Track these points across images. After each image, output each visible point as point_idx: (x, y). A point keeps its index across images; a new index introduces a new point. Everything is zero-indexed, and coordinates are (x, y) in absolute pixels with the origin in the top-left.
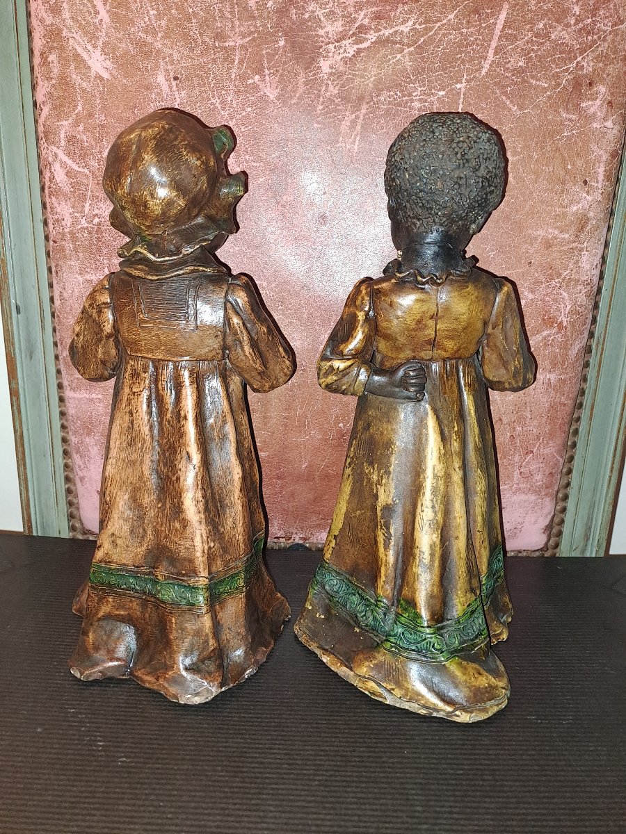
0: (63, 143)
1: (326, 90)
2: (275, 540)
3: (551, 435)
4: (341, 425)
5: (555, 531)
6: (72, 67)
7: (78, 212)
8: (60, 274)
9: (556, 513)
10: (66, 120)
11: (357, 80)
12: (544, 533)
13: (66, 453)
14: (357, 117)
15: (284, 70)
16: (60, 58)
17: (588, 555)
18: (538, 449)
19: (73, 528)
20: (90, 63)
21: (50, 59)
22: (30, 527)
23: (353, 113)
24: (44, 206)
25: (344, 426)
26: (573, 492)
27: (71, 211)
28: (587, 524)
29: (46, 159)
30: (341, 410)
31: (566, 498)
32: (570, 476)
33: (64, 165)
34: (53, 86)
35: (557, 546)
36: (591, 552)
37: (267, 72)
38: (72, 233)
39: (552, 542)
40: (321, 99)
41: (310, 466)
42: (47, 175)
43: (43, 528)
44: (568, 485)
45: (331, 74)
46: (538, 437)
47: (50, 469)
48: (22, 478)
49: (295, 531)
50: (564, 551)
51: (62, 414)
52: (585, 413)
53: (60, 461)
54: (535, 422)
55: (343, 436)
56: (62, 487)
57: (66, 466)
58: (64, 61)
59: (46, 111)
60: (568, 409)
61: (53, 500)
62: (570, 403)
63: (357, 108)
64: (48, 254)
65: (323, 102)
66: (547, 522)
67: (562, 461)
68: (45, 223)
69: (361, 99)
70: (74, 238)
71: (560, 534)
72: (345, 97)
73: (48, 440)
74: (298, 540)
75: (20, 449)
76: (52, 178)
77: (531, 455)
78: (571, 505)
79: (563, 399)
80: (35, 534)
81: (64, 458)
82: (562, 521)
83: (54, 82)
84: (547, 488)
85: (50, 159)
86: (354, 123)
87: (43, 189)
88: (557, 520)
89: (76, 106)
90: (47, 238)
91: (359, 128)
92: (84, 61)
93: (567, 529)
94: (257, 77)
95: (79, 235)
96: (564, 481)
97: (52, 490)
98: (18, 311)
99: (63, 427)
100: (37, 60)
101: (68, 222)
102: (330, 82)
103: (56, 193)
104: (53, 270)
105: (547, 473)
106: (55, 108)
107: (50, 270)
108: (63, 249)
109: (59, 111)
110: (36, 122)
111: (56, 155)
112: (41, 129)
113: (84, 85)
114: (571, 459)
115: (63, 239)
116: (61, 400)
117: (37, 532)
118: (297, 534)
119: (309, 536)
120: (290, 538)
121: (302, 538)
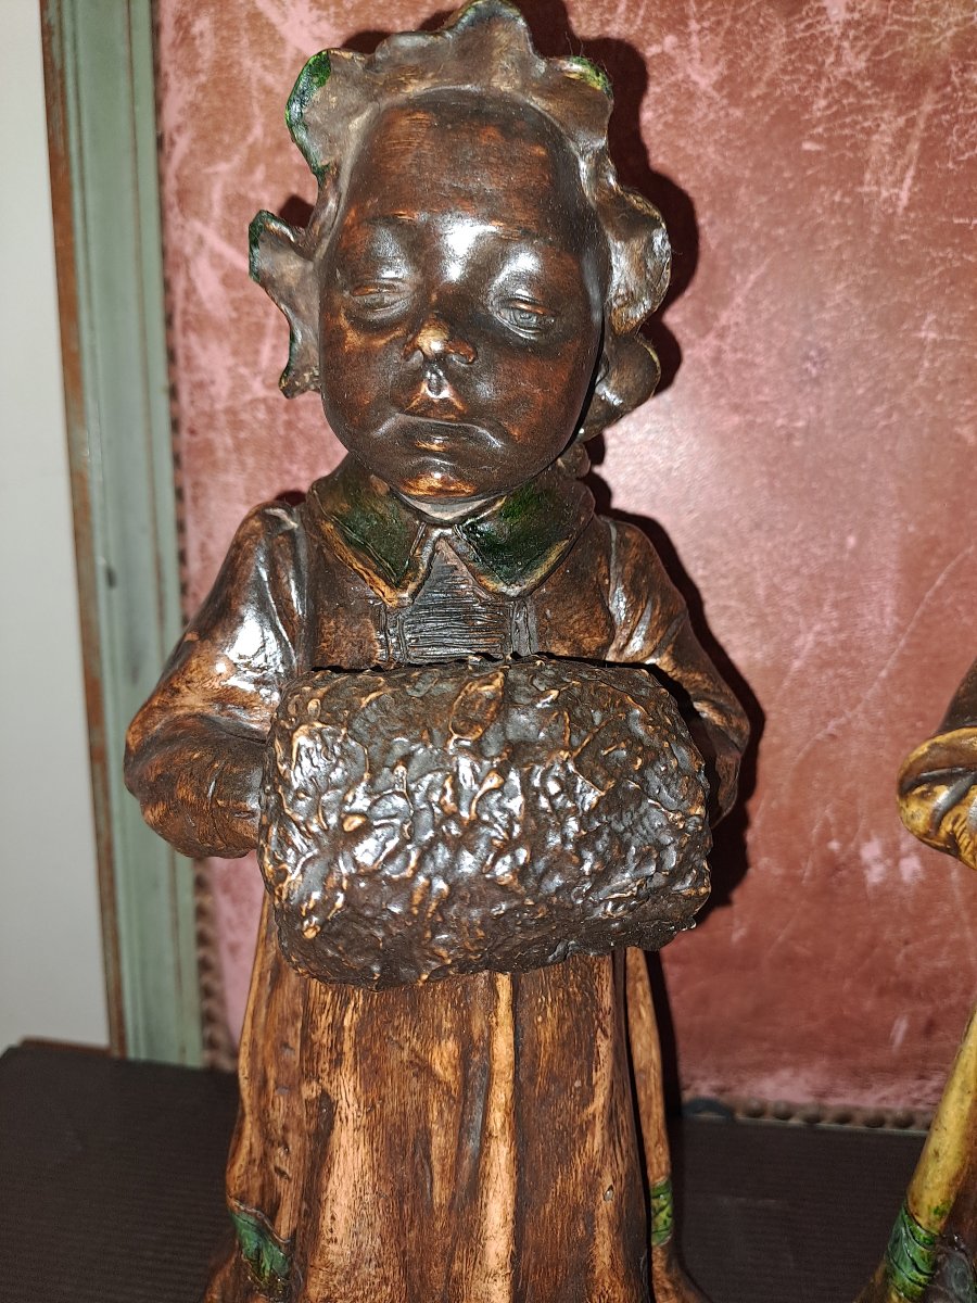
0: (217, 211)
1: (838, 63)
4: (834, 845)
6: (245, 42)
7: (246, 364)
8: (202, 502)
10: (228, 159)
11: (913, 39)
14: (911, 123)
15: (735, 19)
16: (219, 25)
19: (211, 1044)
20: (284, 29)
21: (195, 30)
22: (122, 1041)
23: (900, 113)
24: (171, 356)
25: (843, 849)
27: (230, 361)
29: (179, 252)
30: (836, 810)
33: (217, 260)
34: (202, 88)
37: (694, 26)
38: (231, 411)
40: (824, 85)
41: (752, 936)
42: (180, 285)
43: (150, 1045)
45: (849, 24)
47: (166, 916)
48: (109, 933)
53: (187, 899)
55: (837, 869)
56: (190, 954)
57: (200, 911)
58: (226, 29)
59: (182, 144)
61: (169, 981)
63: (910, 99)
64: (177, 460)
65: (829, 91)
68: (173, 393)
69: (921, 80)
70: (236, 425)
72: (883, 75)
74: (705, 1094)
76: (190, 292)
80: (131, 1054)
81: (196, 895)
83: (203, 78)
85: (188, 249)
86: (902, 139)
87: (169, 321)
89: (248, 128)
90: (175, 425)
91: (914, 147)
92: (271, 26)
94: (670, 40)
95: (245, 416)
97: (169, 959)
98: (111, 579)
100: (168, 35)
101: (222, 387)
102: (846, 44)
103: (201, 323)
104: (188, 493)
106: (201, 137)
107: (179, 494)
108: (208, 448)
109: (210, 144)
110: (161, 179)
111: (201, 241)
112: (171, 185)
113: (270, 79)
115: (210, 426)
117: (136, 1051)
118: (704, 1078)
119: (733, 1083)
120: (687, 1087)
121: (716, 1088)
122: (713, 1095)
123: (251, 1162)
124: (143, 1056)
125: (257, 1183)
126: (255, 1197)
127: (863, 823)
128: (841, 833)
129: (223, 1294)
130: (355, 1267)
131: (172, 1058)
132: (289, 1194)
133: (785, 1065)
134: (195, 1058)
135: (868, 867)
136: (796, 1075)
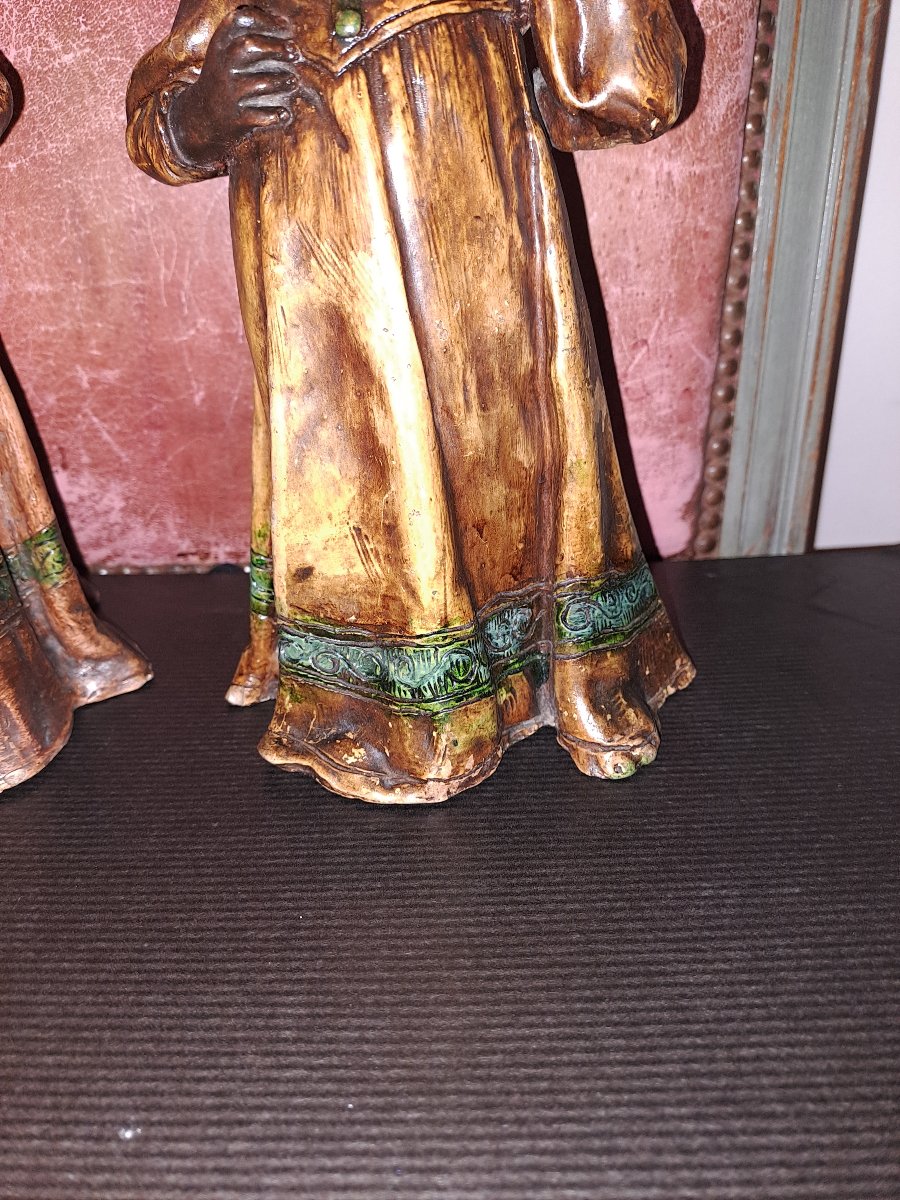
2: (181, 560)
3: (683, 304)
5: (707, 517)
9: (708, 480)
12: (683, 518)
17: (774, 552)
18: (658, 336)
26: (739, 436)
28: (769, 503)
31: (726, 447)
32: (731, 404)
35: (712, 545)
36: (781, 547)
39: (702, 542)
41: (210, 398)
44: (728, 422)
46: (656, 309)
49: (212, 539)
50: (726, 550)
52: (757, 268)
54: (647, 275)
60: (715, 244)
62: (717, 230)
66: (686, 494)
67: (709, 366)
71: (717, 522)
74: (223, 559)
77: (644, 350)
78: (736, 462)
79: (702, 223)
82: (720, 498)
84: (681, 421)
88: (710, 495)
93: (730, 512)
96: (718, 418)
105: (680, 389)
114: (733, 367)
120: (207, 555)
121: (230, 554)
122: (232, 561)
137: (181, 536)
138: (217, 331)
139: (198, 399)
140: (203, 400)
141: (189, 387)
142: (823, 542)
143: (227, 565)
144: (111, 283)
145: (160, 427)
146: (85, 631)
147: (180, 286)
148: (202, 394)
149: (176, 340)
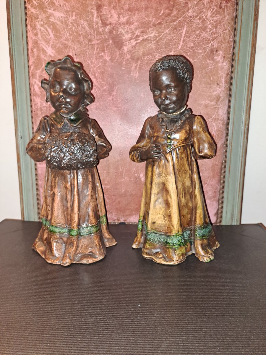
0: (38, 78)
1: (126, 56)
2: (114, 221)
3: (214, 177)
4: (136, 175)
5: (219, 216)
6: (41, 53)
7: (43, 101)
8: (36, 123)
9: (219, 208)
10: (39, 70)
11: (136, 53)
12: (215, 216)
13: (37, 189)
14: (137, 65)
15: (112, 50)
16: (37, 50)
17: (233, 224)
18: (209, 182)
19: (39, 218)
20: (47, 51)
21: (34, 51)
22: (24, 218)
23: (135, 64)
24: (31, 100)
25: (137, 175)
26: (225, 200)
27: (40, 100)
28: (232, 213)
29: (32, 84)
30: (135, 169)
31: (222, 202)
32: (223, 194)
33: (38, 85)
34: (35, 59)
35: (221, 222)
36: (234, 223)
37: (106, 51)
38: (41, 108)
39: (218, 221)
40: (125, 60)
42: (32, 89)
43: (29, 218)
44: (223, 197)
45: (127, 51)
46: (209, 178)
47: (31, 196)
48: (21, 199)
49: (121, 217)
50: (224, 223)
51: (36, 175)
52: (227, 170)
53: (35, 192)
54: (207, 172)
55: (137, 179)
56: (36, 202)
57: (37, 194)
58: (38, 51)
59: (32, 68)
60: (219, 167)
61: (32, 208)
62: (220, 164)
63: (137, 62)
64: (32, 117)
65: (125, 61)
66: (215, 211)
67: (219, 187)
68: (31, 106)
69: (138, 59)
70: (41, 110)
71: (221, 217)
72: (132, 58)
73: (31, 185)
74: (122, 221)
75: (21, 188)
76: (34, 90)
77: (206, 184)
78: (225, 205)
79: (217, 163)
80: (25, 220)
81: (37, 191)
82: (222, 212)
83: (35, 58)
84: (214, 197)
85: (33, 83)
86: (136, 67)
87: (30, 95)
88: (220, 211)
89: (42, 65)
90: (32, 112)
91: (138, 69)
92: (45, 51)
93: (224, 215)
94: (103, 53)
95: (43, 109)
96: (221, 196)
97: (32, 204)
98: (21, 138)
99: (36, 179)
100: (30, 51)
101: (39, 104)
102: (127, 54)
103: (36, 95)
105: (213, 192)
106: (35, 66)
107: (33, 123)
108: (37, 114)
109: (37, 67)
110: (29, 72)
111: (35, 82)
112: (31, 74)
113: (45, 58)
114: (223, 187)
115: (37, 111)
116: (36, 169)
117: (26, 219)
118: (121, 218)
119: (126, 219)
120: (119, 220)
121: (124, 220)
122: (124, 222)
123: (44, 210)
124: (27, 220)
125: (45, 213)
126: (45, 215)
127: (140, 171)
128: (137, 173)
129: (41, 234)
130: (58, 216)
131: (32, 220)
132: (49, 213)
133: (134, 214)
134: (37, 220)
135: (141, 178)
136: (136, 216)
137: (115, 216)
138: (128, 179)
139: (123, 191)
140: (124, 191)
141: (122, 189)
142: (242, 223)
143: (123, 223)
144: (111, 171)
145: (116, 196)
146: (108, 233)
147: (123, 172)
148: (124, 190)
149: (121, 181)
